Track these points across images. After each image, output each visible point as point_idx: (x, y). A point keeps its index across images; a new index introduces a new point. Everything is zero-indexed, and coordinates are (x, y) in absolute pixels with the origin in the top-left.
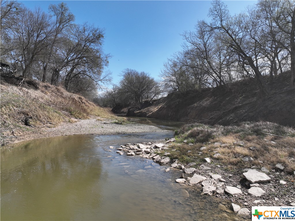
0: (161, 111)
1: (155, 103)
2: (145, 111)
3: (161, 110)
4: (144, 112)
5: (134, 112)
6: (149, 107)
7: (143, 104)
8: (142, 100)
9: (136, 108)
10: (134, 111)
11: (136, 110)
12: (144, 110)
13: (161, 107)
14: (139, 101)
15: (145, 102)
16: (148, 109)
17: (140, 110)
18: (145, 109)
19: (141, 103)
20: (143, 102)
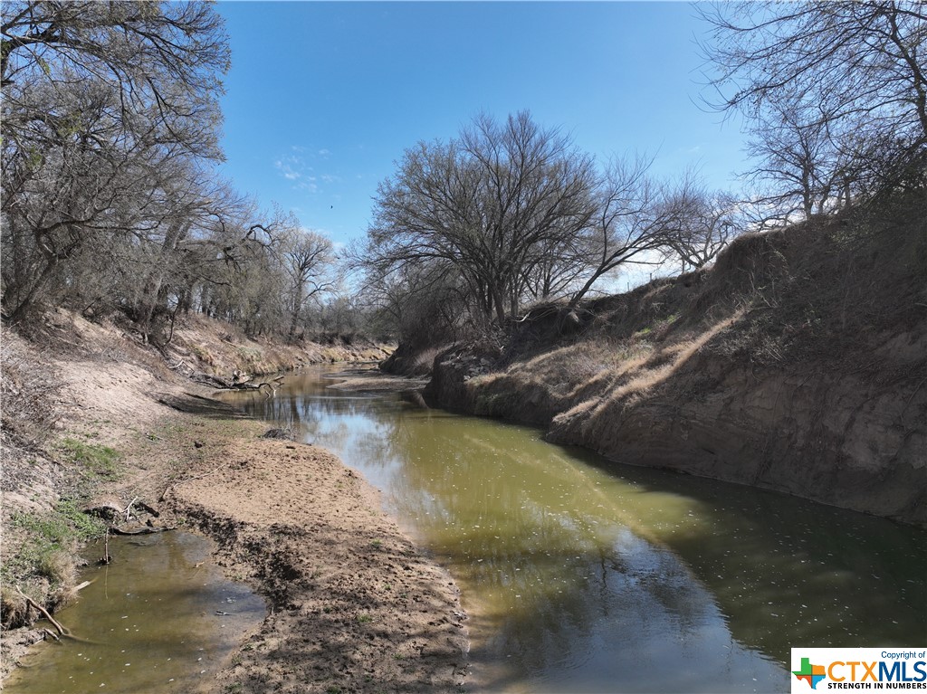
0: (715, 399)
1: (603, 316)
2: (538, 380)
3: (714, 386)
4: (532, 387)
5: (463, 380)
6: (564, 350)
7: (521, 330)
8: (514, 303)
9: (476, 351)
10: (465, 371)
11: (477, 363)
12: (529, 365)
13: (700, 359)
14: (500, 311)
15: (536, 311)
16: (559, 359)
17: (501, 364)
18: (536, 360)
19: (509, 323)
20: (526, 312)
